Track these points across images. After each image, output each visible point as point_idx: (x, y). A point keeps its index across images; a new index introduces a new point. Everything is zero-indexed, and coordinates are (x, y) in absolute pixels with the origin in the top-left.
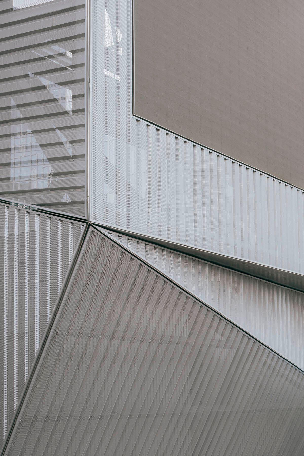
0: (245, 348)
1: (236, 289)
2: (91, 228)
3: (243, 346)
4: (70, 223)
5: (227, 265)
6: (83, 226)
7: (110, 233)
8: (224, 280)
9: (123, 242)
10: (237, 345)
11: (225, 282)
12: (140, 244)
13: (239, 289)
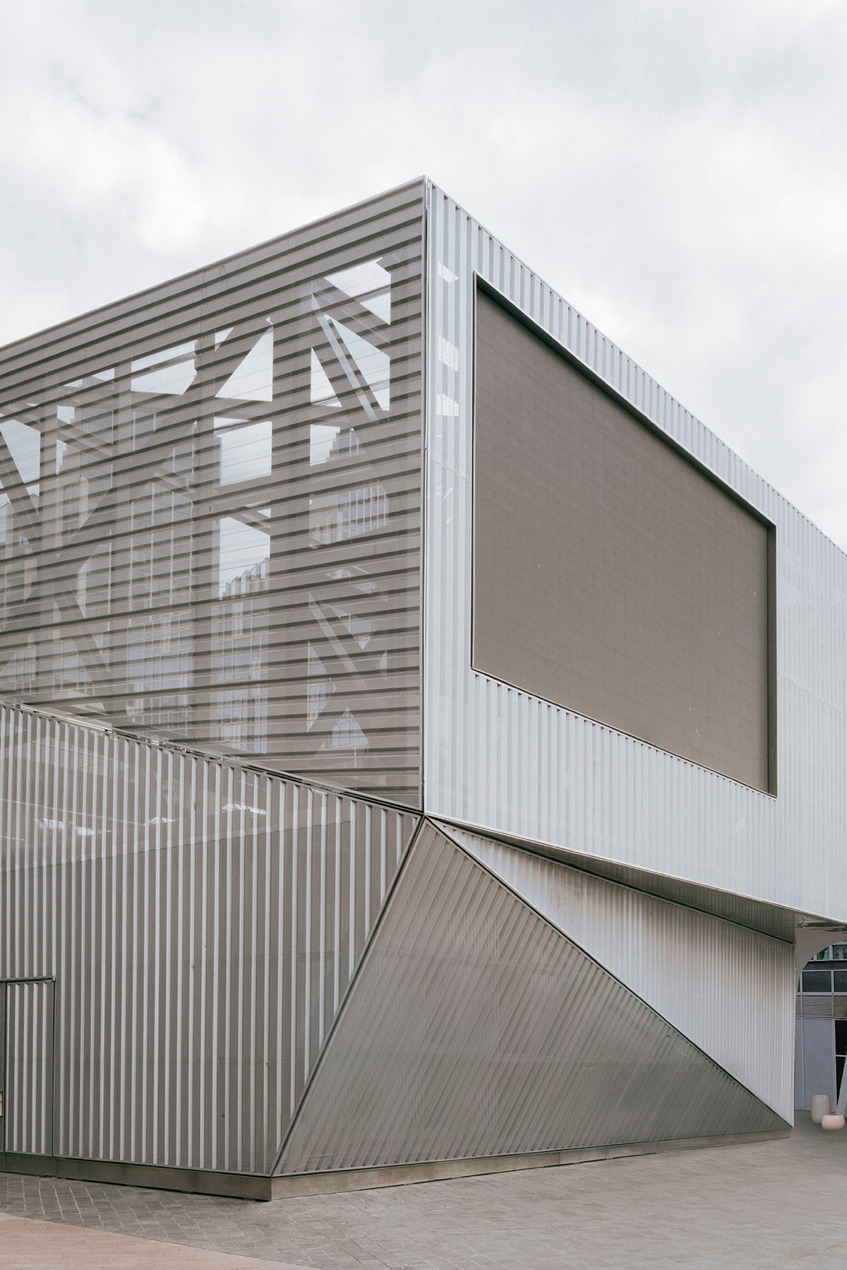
0: (585, 977)
1: (578, 895)
2: (426, 821)
3: (583, 974)
4: (398, 815)
5: (570, 862)
6: (416, 819)
7: (444, 827)
8: (565, 883)
9: (457, 836)
10: (575, 973)
11: (567, 885)
12: (475, 838)
13: (582, 896)
